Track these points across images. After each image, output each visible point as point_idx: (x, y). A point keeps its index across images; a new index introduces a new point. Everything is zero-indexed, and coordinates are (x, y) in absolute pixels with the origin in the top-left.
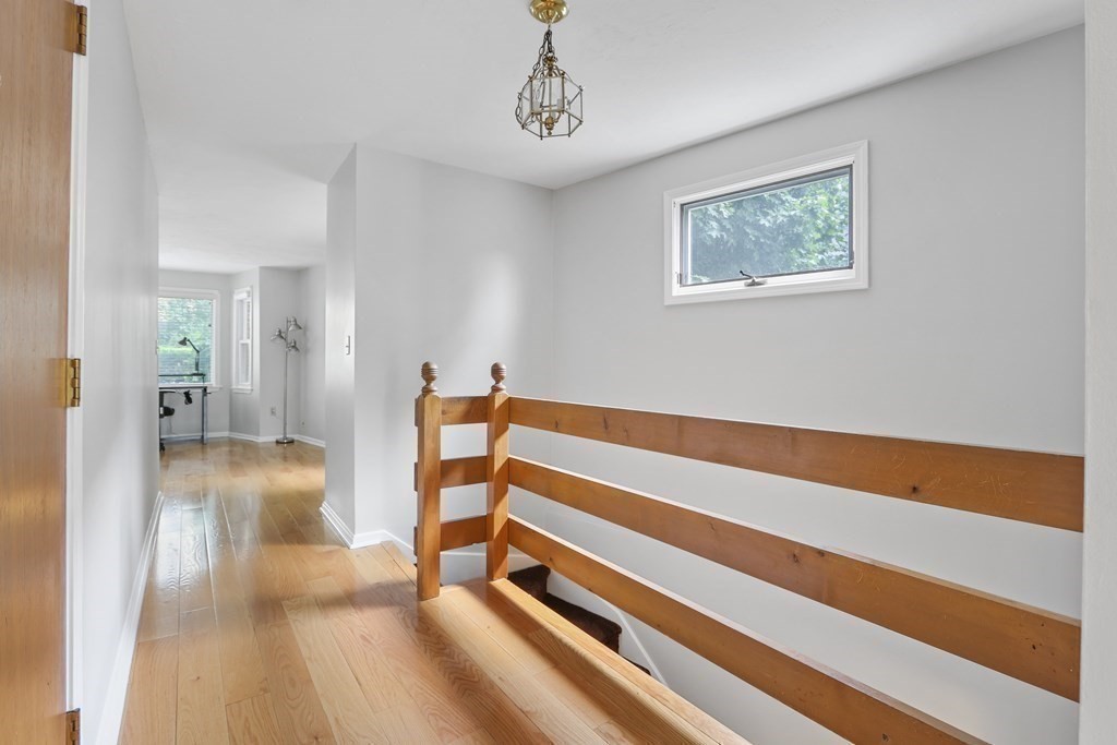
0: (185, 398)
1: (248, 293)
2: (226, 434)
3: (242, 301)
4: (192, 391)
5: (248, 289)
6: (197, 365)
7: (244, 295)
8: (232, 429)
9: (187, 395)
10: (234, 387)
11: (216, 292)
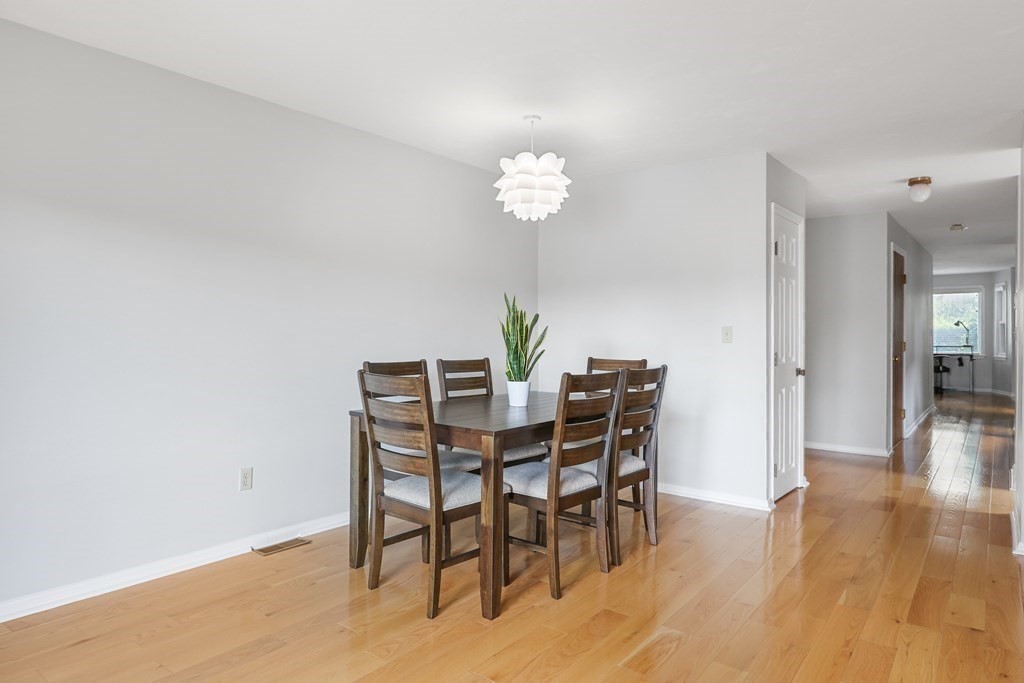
0: (958, 362)
1: (1004, 287)
2: (989, 390)
3: (1001, 292)
4: (964, 357)
5: (1004, 284)
6: (967, 339)
7: (1001, 289)
8: (994, 386)
9: (960, 360)
10: (995, 356)
11: (981, 286)
